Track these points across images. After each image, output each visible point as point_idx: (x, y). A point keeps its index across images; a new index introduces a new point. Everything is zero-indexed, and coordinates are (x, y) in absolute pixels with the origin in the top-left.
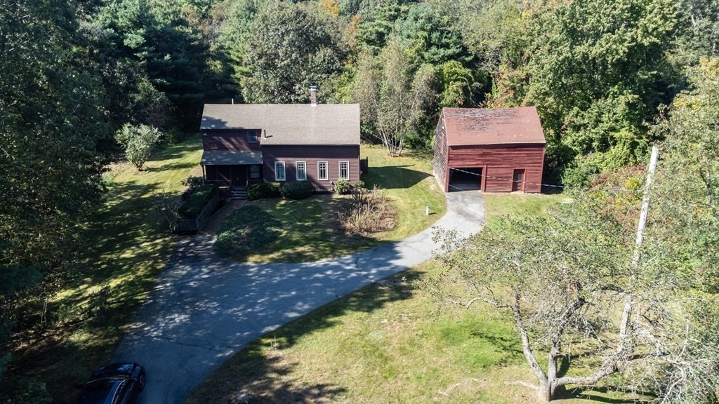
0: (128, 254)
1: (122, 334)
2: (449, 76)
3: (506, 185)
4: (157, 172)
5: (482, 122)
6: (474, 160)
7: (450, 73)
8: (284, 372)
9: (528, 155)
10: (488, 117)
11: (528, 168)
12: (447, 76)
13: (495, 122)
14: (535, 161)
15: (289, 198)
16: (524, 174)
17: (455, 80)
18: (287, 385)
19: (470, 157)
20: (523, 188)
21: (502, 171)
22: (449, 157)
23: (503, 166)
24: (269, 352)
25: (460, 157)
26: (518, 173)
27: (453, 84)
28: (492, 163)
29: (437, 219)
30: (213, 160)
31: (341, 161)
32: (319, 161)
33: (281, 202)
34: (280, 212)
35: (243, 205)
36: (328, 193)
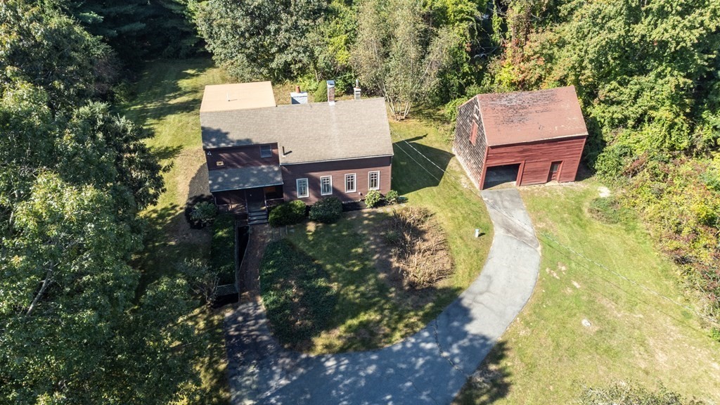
2: (455, 16)
3: (541, 178)
5: (521, 111)
6: (513, 157)
7: (456, 11)
9: (568, 147)
10: (526, 104)
11: (566, 160)
12: (452, 17)
13: (533, 110)
14: (574, 152)
15: (317, 220)
16: (561, 165)
17: (461, 21)
19: (509, 154)
20: (558, 178)
21: (539, 165)
22: (487, 157)
23: (541, 160)
25: (499, 155)
26: (555, 164)
27: (458, 26)
28: (531, 158)
29: (489, 243)
30: (220, 180)
31: (370, 171)
32: (346, 173)
33: (311, 227)
34: (314, 245)
35: (267, 234)
36: (356, 206)
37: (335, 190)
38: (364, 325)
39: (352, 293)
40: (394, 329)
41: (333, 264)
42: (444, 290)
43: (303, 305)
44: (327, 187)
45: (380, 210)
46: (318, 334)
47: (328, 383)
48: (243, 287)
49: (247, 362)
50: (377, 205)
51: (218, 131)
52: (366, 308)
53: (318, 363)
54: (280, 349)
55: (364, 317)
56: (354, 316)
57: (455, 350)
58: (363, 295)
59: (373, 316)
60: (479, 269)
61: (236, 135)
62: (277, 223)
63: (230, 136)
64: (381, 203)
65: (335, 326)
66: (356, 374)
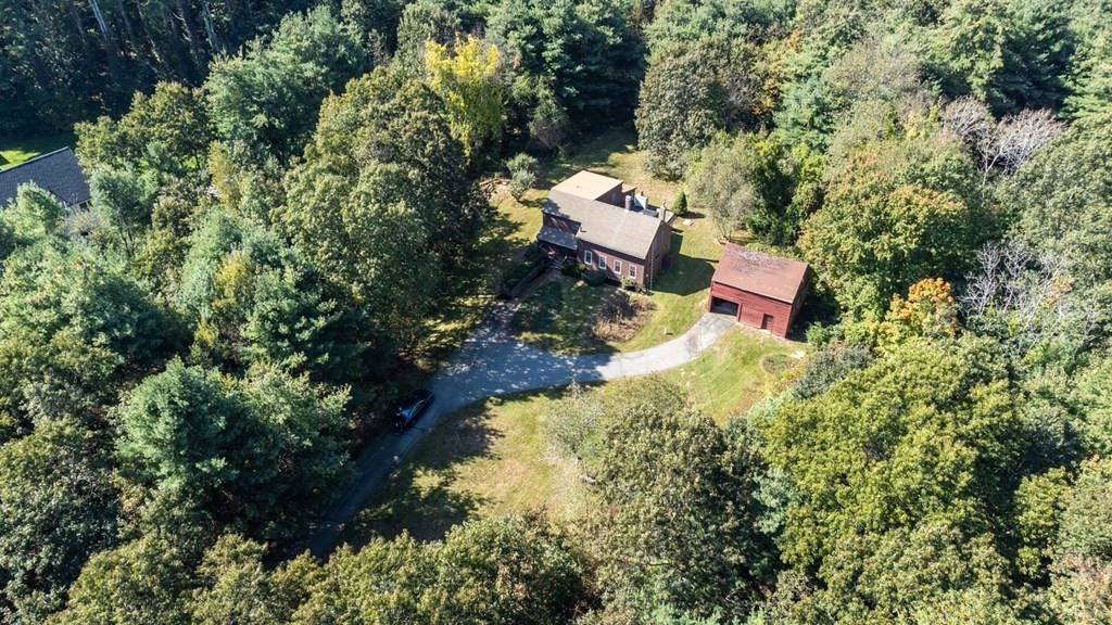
0: (468, 303)
1: (437, 366)
3: (756, 322)
4: (529, 207)
6: (732, 296)
8: (488, 418)
9: (776, 307)
11: (776, 317)
14: (783, 313)
15: (586, 281)
16: (773, 319)
18: (485, 425)
19: (729, 293)
20: (771, 329)
21: (754, 312)
22: (712, 288)
23: (755, 308)
24: (488, 405)
25: (721, 290)
28: (746, 302)
29: (668, 340)
30: (546, 233)
31: (631, 265)
32: (617, 260)
33: (580, 283)
34: (571, 293)
35: (556, 276)
36: (618, 284)
37: (608, 268)
38: (551, 339)
39: (562, 324)
40: (563, 348)
41: (569, 306)
42: (610, 347)
43: (534, 316)
44: (603, 264)
45: (629, 293)
46: (527, 331)
47: (512, 352)
48: (518, 296)
49: (488, 326)
50: (629, 288)
51: (555, 205)
52: (559, 333)
53: (515, 342)
54: (506, 329)
55: (555, 336)
56: (552, 333)
57: (580, 371)
58: (567, 327)
59: (560, 338)
60: (644, 348)
61: (563, 211)
62: (564, 272)
63: (560, 210)
64: (632, 288)
65: (538, 332)
66: (525, 355)
